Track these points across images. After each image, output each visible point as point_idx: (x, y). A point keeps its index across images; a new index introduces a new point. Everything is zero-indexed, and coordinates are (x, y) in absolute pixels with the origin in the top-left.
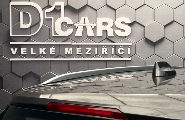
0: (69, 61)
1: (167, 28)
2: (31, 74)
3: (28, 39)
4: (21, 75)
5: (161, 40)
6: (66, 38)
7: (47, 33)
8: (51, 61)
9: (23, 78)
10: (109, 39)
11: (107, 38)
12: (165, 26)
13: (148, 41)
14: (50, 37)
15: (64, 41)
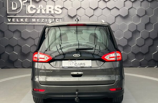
0: (34, 25)
1: (78, 10)
2: (17, 30)
3: (15, 15)
4: (13, 31)
5: (75, 16)
6: (33, 14)
8: (26, 25)
9: (14, 32)
11: (51, 15)
12: (77, 9)
13: (69, 16)
14: (25, 14)
15: (31, 16)
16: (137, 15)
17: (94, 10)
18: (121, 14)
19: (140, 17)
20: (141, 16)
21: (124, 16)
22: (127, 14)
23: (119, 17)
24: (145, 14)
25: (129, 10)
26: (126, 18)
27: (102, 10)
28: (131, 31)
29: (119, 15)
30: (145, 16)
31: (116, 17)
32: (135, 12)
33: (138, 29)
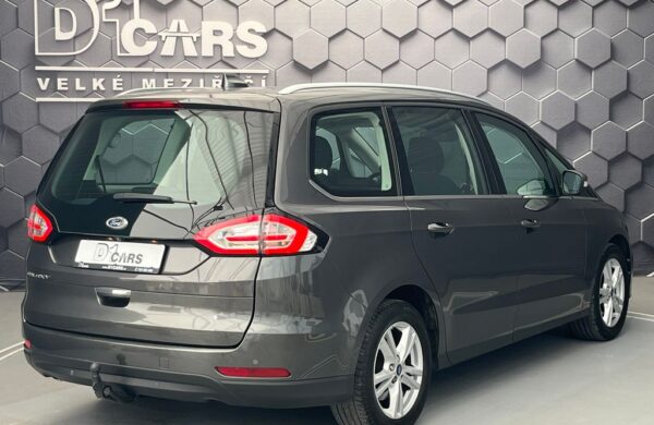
1: (334, 42)
4: (58, 130)
5: (324, 65)
6: (144, 60)
7: (108, 48)
10: (225, 62)
11: (221, 60)
12: (330, 39)
13: (298, 66)
14: (113, 58)
15: (139, 66)
16: (577, 60)
17: (402, 40)
18: (510, 59)
19: (589, 69)
20: (593, 66)
21: (524, 67)
22: (539, 58)
23: (504, 70)
24: (609, 57)
25: (545, 41)
26: (531, 72)
27: (435, 39)
28: (552, 129)
29: (506, 62)
30: (609, 66)
31: (490, 70)
32: (568, 49)
33: (583, 121)
